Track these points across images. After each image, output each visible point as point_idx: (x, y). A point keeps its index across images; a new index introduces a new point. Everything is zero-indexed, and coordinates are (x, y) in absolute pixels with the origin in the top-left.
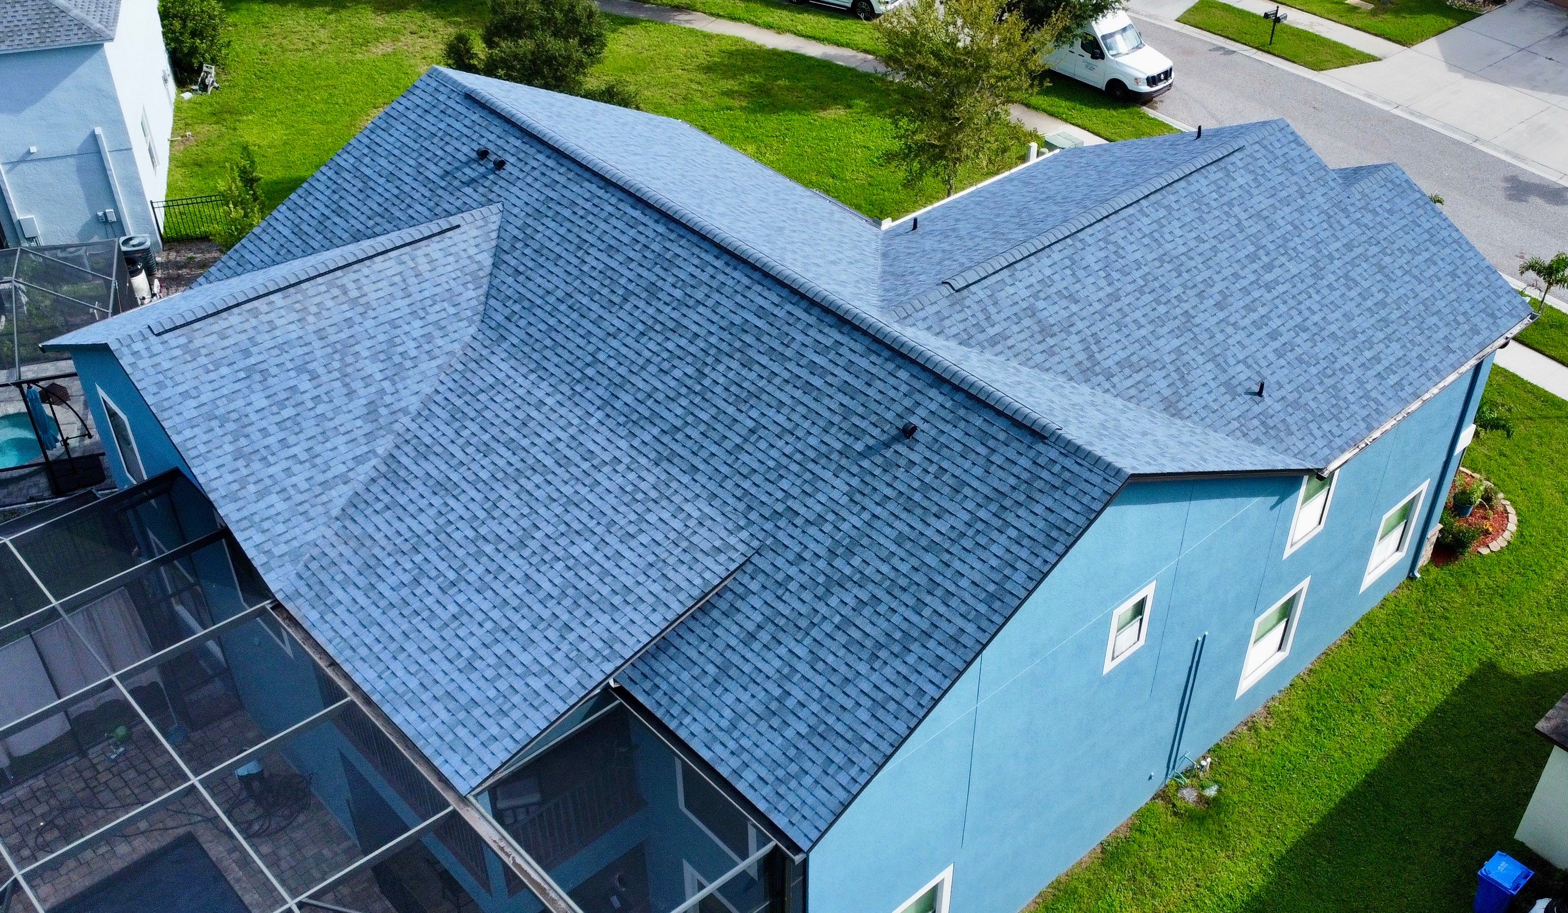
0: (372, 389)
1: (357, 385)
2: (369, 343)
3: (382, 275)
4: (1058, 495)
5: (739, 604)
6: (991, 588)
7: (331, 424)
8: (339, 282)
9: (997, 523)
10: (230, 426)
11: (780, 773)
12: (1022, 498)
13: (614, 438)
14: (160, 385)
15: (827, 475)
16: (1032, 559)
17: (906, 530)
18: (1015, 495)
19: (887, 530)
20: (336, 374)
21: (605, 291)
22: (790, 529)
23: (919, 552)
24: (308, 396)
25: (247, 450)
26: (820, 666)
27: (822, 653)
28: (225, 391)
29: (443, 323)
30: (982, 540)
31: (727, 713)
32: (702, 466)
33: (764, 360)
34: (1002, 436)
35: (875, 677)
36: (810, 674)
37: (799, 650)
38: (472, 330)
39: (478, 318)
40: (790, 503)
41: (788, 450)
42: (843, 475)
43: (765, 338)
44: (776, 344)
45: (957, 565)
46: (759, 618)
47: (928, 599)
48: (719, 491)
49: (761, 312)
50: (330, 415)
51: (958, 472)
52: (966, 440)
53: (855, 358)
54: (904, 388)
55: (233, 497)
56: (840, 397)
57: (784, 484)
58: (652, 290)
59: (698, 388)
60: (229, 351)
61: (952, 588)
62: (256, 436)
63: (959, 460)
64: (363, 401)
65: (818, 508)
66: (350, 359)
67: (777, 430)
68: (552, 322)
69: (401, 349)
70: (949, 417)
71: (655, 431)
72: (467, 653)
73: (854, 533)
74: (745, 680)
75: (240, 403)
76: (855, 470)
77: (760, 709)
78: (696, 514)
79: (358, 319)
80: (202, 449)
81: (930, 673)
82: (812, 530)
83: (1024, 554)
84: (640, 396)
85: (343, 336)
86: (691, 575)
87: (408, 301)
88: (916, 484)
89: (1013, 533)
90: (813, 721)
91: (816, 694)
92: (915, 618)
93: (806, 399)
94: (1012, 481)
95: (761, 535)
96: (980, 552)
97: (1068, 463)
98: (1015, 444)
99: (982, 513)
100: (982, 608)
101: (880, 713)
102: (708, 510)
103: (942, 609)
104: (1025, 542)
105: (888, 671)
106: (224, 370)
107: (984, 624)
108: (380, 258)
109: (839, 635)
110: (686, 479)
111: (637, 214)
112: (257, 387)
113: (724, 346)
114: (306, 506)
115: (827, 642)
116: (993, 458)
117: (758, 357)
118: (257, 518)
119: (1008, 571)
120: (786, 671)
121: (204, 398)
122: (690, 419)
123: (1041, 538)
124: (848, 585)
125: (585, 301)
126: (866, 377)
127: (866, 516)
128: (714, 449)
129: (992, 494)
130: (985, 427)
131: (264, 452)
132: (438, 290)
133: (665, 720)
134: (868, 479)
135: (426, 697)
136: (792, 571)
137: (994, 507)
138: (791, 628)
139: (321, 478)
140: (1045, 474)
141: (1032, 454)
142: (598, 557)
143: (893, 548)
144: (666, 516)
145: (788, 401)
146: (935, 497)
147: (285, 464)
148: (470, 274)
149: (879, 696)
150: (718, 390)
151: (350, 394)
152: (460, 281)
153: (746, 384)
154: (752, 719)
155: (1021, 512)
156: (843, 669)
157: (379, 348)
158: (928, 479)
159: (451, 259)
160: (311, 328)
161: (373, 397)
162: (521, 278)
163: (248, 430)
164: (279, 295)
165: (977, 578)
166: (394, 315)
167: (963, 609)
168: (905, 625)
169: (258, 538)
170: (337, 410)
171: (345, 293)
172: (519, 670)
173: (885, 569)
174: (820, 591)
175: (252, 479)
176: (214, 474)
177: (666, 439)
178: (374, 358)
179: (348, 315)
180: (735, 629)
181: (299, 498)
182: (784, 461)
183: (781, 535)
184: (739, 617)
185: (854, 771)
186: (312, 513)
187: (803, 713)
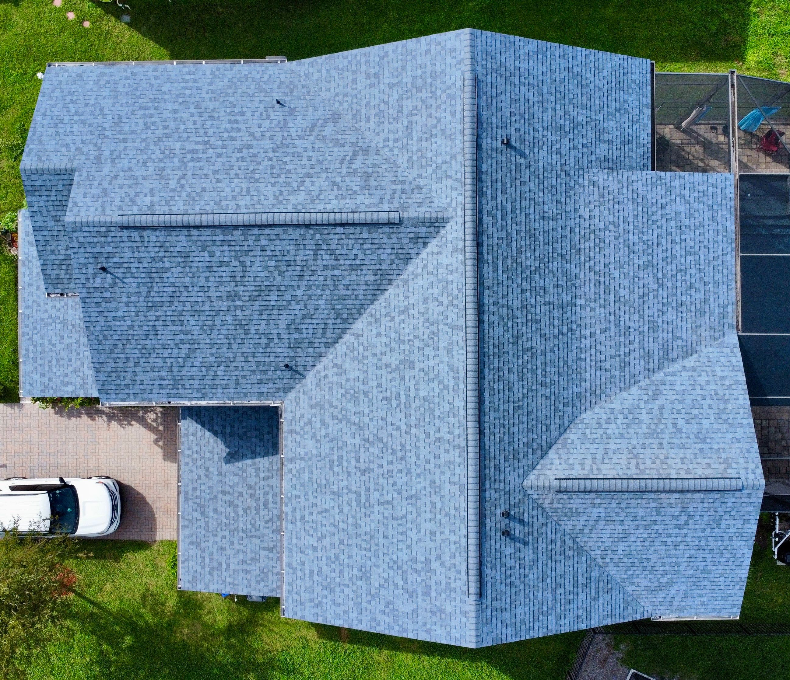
0: (650, 406)
1: (656, 411)
2: (639, 431)
3: (613, 466)
4: (493, 54)
5: (602, 159)
6: (540, 56)
7: (678, 397)
8: (638, 471)
9: (517, 72)
10: (724, 416)
11: (638, 89)
12: (503, 69)
13: (583, 283)
14: (748, 451)
15: (541, 164)
16: (522, 47)
17: (540, 111)
18: (503, 73)
19: (545, 119)
20: (664, 421)
21: (529, 366)
22: (568, 162)
23: (545, 97)
24: (682, 416)
25: (721, 402)
26: (601, 104)
27: (597, 107)
28: (720, 435)
29: (596, 426)
30: (527, 73)
31: (634, 128)
32: (568, 228)
33: (514, 244)
34: (484, 98)
35: (592, 79)
36: (606, 106)
37: (602, 119)
38: (583, 416)
39: (577, 421)
40: (559, 172)
41: (541, 194)
42: (536, 158)
43: (505, 254)
44: (505, 245)
45: (540, 78)
46: (602, 145)
47: (558, 79)
48: (573, 210)
49: (495, 269)
50: (677, 402)
51: (508, 106)
52: (495, 114)
53: (490, 198)
54: (490, 162)
55: (737, 382)
56: (509, 190)
57: (554, 183)
58: (517, 338)
59: (542, 265)
60: (709, 455)
61: (549, 72)
62: (715, 407)
63: (504, 109)
64: (657, 402)
65: (554, 157)
66: (653, 427)
67: (537, 206)
68: (556, 378)
69: (625, 421)
70: (490, 129)
71: (568, 266)
72: (697, 233)
73: (554, 133)
74: (622, 130)
75: (716, 426)
76: (532, 154)
77: (626, 115)
78: (587, 209)
79: (639, 447)
80: (741, 411)
81: (579, 57)
82: (563, 152)
83: (522, 52)
84: (560, 289)
85: (650, 441)
86: (610, 183)
87: (608, 446)
88: (522, 121)
89: (517, 62)
90: (618, 91)
91: (610, 98)
92: (567, 78)
93: (518, 206)
94: (499, 78)
95: (577, 173)
96: (531, 72)
97: (479, 59)
98: (484, 89)
99: (517, 82)
100: (548, 54)
101: (601, 67)
102: (582, 207)
103: (558, 71)
104: (517, 55)
105: (588, 76)
106: (716, 446)
107: (553, 49)
108: (609, 477)
109: (588, 106)
110: (577, 230)
111: (486, 395)
112: (704, 431)
113: (519, 272)
114: (707, 364)
115: (593, 108)
116: (495, 95)
117: (514, 249)
118: (731, 369)
119: (531, 54)
120: (610, 117)
121: (731, 436)
122: (555, 255)
123: (512, 49)
124: (571, 117)
125: (539, 372)
126: (494, 184)
127: (545, 133)
128: (559, 229)
129: (508, 83)
130: (485, 108)
131: (714, 397)
132: (588, 446)
133: (650, 150)
134: (532, 145)
135: (720, 228)
136: (580, 146)
137: (512, 79)
138: (597, 128)
139: (695, 374)
140: (489, 66)
141: (484, 78)
142: (631, 227)
143: (549, 110)
144: (597, 220)
145: (524, 213)
146: (522, 108)
147: (709, 387)
148: (566, 448)
149: (597, 72)
150: (537, 254)
151: (662, 408)
152: (573, 446)
153: (528, 243)
154: (630, 115)
155: (508, 65)
156: (597, 95)
157: (636, 426)
158: (518, 117)
159: (571, 462)
160: (664, 451)
161: (652, 401)
162: (548, 422)
163: (718, 411)
164: (671, 477)
165: (540, 65)
166: (619, 441)
167: (553, 62)
168: (571, 81)
169: (734, 360)
170: (672, 403)
171: (638, 464)
172: (688, 205)
173: (558, 107)
174: (580, 127)
175: (725, 387)
176: (741, 397)
177: (568, 257)
178: (641, 422)
179: (642, 451)
180: (610, 151)
181: (708, 369)
182: (546, 190)
183: (572, 164)
184: (606, 154)
185: (621, 62)
186: (705, 360)
187: (618, 97)
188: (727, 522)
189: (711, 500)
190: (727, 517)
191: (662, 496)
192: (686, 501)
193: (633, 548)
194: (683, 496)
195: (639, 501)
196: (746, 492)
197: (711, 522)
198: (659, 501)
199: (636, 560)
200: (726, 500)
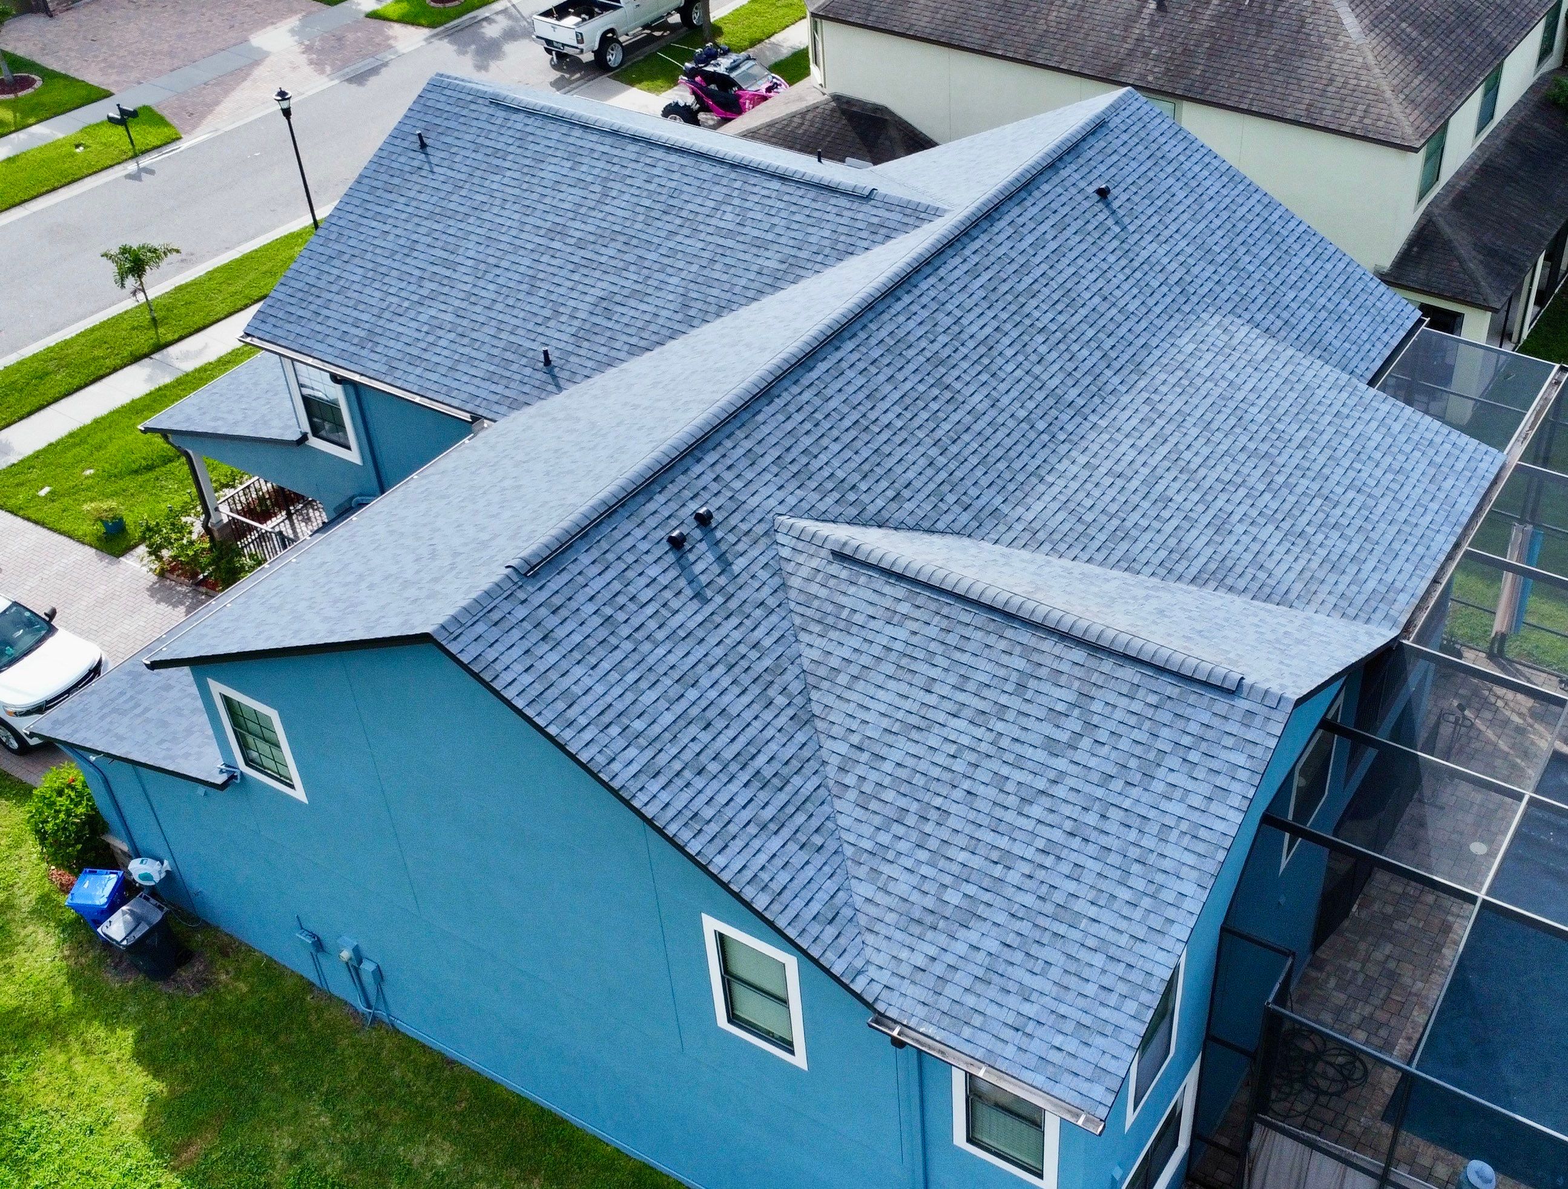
188: (1172, 778)
189: (1153, 699)
190: (1174, 762)
191: (1048, 645)
192: (1095, 678)
193: (923, 766)
194: (1092, 663)
195: (991, 640)
196: (1242, 704)
197: (1133, 763)
198: (1036, 657)
199: (914, 807)
200: (1188, 712)
